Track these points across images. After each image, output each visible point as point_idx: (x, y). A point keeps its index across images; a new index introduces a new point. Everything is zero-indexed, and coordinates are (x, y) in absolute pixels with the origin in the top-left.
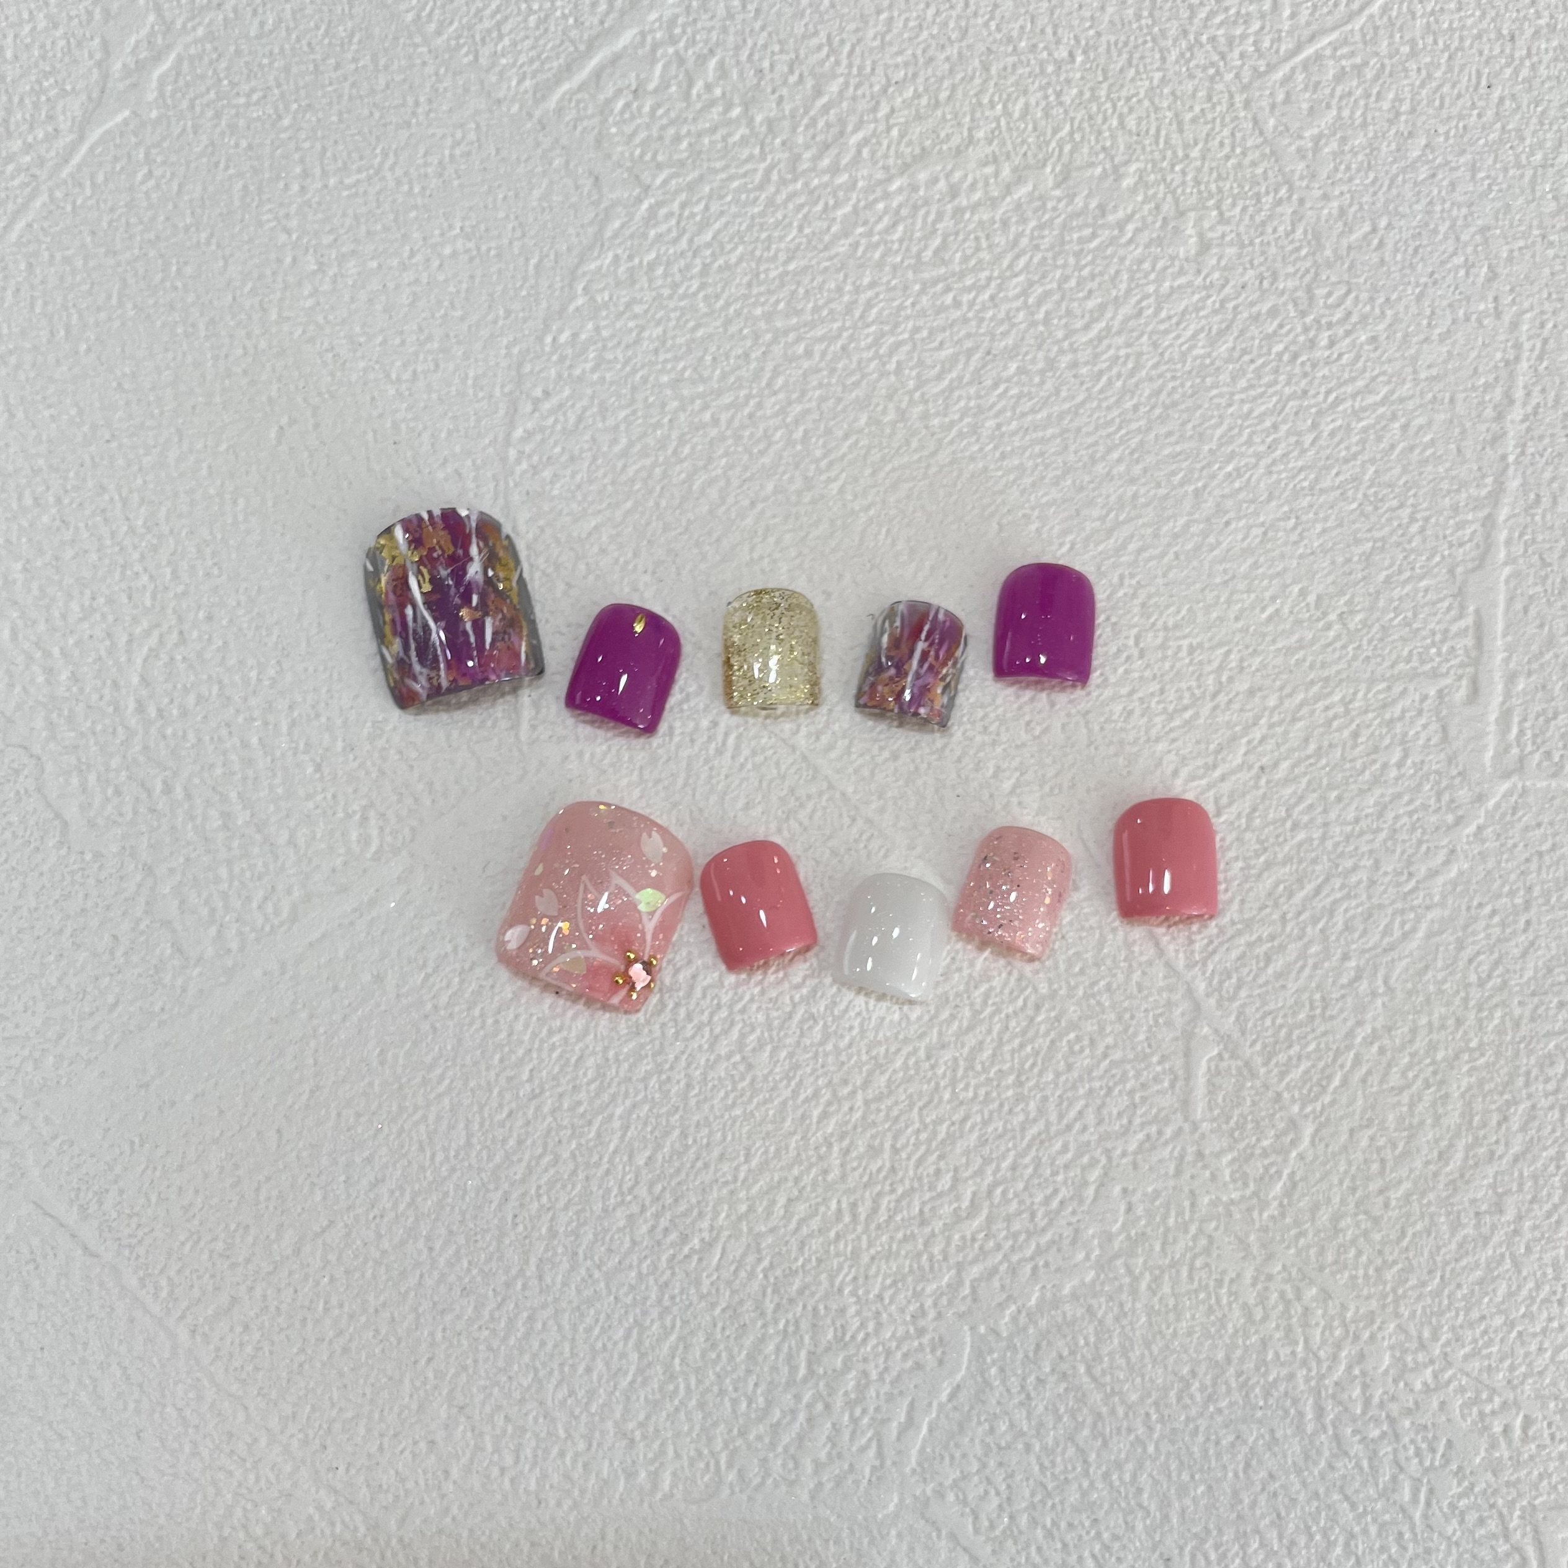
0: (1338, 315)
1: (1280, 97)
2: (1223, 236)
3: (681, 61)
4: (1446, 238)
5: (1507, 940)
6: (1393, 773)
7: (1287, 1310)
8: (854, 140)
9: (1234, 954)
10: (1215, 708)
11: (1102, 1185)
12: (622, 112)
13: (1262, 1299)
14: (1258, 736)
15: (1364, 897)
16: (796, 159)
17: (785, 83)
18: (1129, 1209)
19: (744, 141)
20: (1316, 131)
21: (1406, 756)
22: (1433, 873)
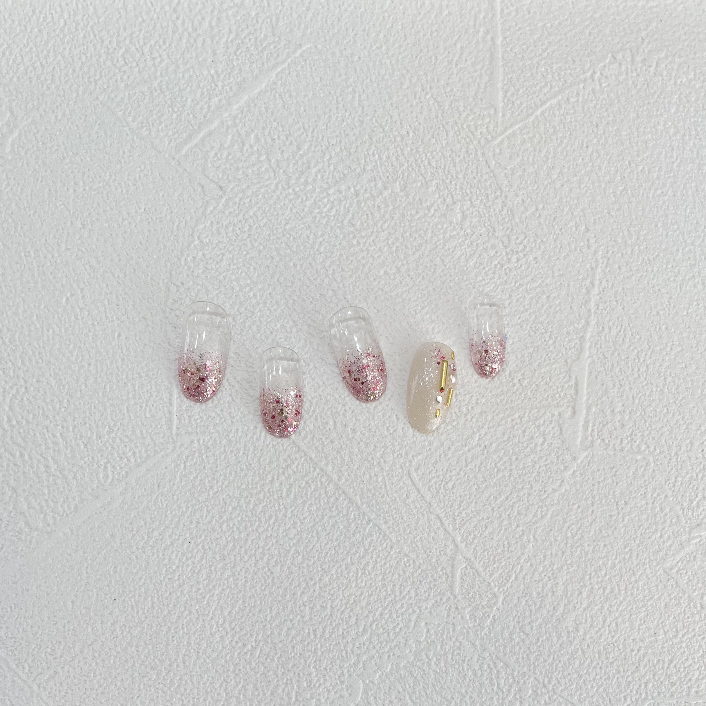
0: (521, 247)
1: (497, 151)
2: (473, 212)
3: (240, 135)
4: (567, 213)
5: (584, 519)
6: (539, 448)
7: (491, 672)
8: (314, 171)
9: (472, 525)
10: (466, 420)
11: (417, 621)
12: (214, 157)
13: (481, 668)
14: (484, 432)
15: (526, 500)
16: (289, 178)
17: (284, 144)
18: (428, 630)
19: (267, 170)
20: (513, 166)
21: (545, 440)
22: (555, 490)
